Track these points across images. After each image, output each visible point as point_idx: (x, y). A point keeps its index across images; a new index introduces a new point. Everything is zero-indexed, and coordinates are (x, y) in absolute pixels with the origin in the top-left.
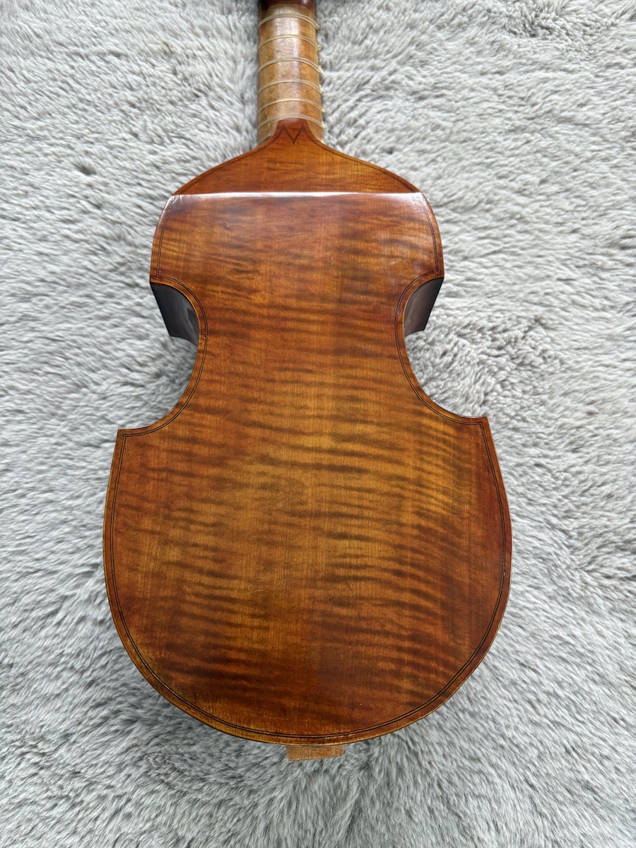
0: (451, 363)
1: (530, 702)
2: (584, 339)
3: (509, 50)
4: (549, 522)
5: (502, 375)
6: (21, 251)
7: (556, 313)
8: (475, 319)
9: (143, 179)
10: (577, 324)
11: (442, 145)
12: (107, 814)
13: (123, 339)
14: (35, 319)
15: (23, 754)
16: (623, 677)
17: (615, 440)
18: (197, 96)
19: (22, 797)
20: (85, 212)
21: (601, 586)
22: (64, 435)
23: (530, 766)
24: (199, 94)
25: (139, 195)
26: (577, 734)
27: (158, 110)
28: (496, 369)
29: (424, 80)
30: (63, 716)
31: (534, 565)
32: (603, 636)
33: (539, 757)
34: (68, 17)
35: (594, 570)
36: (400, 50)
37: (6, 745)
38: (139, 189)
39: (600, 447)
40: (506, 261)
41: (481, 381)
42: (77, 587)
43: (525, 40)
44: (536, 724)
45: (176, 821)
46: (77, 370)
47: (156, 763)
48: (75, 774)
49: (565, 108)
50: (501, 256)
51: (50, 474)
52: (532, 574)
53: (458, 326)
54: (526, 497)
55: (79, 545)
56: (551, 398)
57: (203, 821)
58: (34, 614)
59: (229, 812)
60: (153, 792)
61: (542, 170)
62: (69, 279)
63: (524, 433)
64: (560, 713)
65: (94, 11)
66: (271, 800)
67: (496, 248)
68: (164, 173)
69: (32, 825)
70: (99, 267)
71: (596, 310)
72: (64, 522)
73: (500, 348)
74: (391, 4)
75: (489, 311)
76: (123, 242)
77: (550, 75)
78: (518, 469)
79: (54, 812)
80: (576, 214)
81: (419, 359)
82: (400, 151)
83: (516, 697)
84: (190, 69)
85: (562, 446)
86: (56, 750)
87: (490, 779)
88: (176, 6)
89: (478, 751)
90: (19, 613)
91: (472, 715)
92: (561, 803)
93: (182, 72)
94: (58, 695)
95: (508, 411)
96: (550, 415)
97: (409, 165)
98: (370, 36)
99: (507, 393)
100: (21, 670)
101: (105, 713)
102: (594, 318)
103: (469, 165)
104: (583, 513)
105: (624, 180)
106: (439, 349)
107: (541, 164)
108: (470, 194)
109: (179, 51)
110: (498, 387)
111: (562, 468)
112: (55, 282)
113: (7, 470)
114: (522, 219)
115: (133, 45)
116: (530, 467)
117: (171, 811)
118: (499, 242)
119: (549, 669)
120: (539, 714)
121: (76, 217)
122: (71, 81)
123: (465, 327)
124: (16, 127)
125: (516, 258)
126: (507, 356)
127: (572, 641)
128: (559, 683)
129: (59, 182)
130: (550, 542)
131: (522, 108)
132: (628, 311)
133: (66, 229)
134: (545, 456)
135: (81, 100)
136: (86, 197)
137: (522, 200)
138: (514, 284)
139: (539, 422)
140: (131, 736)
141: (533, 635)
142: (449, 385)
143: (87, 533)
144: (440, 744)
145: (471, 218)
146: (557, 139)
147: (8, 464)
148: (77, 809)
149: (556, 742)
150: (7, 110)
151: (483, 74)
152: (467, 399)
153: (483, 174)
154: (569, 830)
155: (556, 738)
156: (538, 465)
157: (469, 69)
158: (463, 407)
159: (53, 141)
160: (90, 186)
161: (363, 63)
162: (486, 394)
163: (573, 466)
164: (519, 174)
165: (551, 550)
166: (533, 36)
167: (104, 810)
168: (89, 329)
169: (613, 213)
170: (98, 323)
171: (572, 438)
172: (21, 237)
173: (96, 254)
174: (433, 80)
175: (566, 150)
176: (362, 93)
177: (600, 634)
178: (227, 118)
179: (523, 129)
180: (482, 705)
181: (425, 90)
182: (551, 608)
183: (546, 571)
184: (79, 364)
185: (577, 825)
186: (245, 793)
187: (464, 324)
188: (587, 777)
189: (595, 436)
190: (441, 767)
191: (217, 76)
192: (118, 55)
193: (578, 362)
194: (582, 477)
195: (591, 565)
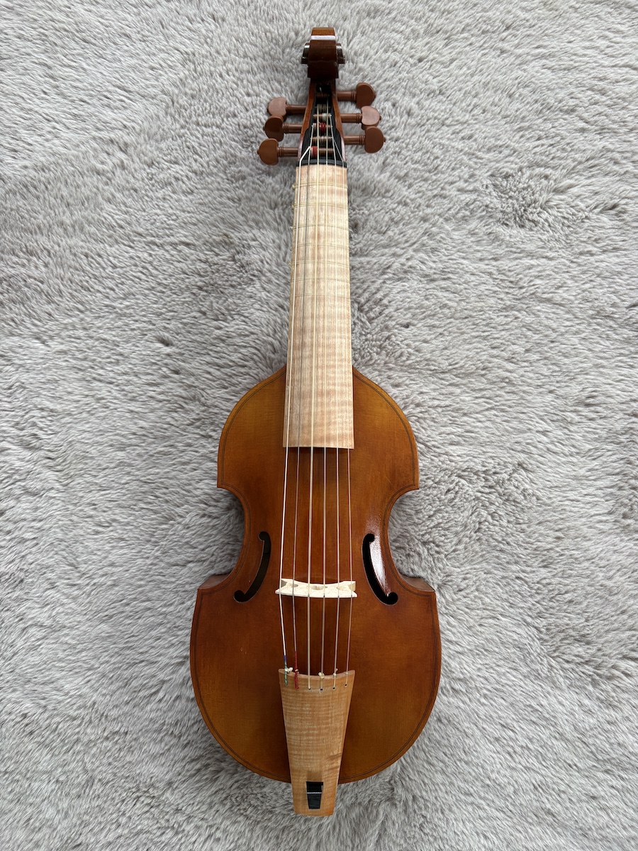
0: (453, 499)
1: (509, 753)
2: (555, 479)
3: (503, 240)
4: (525, 621)
5: (493, 508)
6: (115, 409)
7: (534, 459)
8: (472, 464)
9: (211, 350)
10: (551, 467)
11: (449, 321)
12: (202, 839)
13: (201, 480)
14: (130, 465)
15: (138, 797)
16: (576, 735)
17: (576, 559)
18: (252, 280)
19: (139, 827)
20: (166, 377)
21: (563, 669)
22: (157, 557)
24: (254, 278)
25: (208, 363)
26: (542, 775)
27: (222, 292)
29: (434, 265)
30: (167, 769)
31: (514, 653)
32: (563, 705)
33: (515, 792)
34: (144, 211)
35: (558, 656)
36: (415, 240)
37: (125, 791)
38: (208, 359)
39: (565, 564)
40: (497, 416)
42: (173, 673)
43: (515, 232)
44: (513, 769)
45: (252, 842)
46: (165, 506)
47: (237, 801)
48: (177, 811)
49: (546, 290)
51: (147, 588)
52: (512, 659)
53: (459, 469)
55: (173, 642)
56: (529, 527)
57: (272, 842)
58: (141, 694)
59: (291, 834)
60: (235, 822)
61: (527, 342)
63: (509, 554)
64: (530, 761)
65: (166, 205)
66: (321, 825)
67: (490, 406)
68: (228, 345)
70: (179, 423)
71: (566, 456)
72: (160, 624)
73: (491, 487)
74: (408, 201)
75: (483, 458)
76: (197, 403)
77: (534, 262)
78: (503, 581)
79: (163, 838)
80: (552, 379)
81: (428, 495)
82: (414, 325)
83: (499, 749)
84: (246, 258)
85: (536, 564)
86: (163, 794)
88: (234, 202)
89: (470, 789)
90: (129, 694)
91: (466, 763)
92: (530, 824)
93: (239, 260)
94: (162, 754)
96: (528, 540)
97: (422, 338)
98: (392, 228)
99: (496, 522)
100: (135, 736)
101: (198, 766)
102: (563, 463)
103: (469, 338)
104: (551, 614)
105: (590, 350)
106: (444, 487)
107: (526, 337)
108: (470, 363)
109: (237, 241)
110: (489, 518)
111: (535, 580)
112: (144, 435)
113: (114, 585)
114: (510, 383)
115: (200, 237)
117: (249, 835)
119: (523, 729)
121: (159, 381)
122: (150, 268)
124: (107, 306)
127: (540, 709)
128: (531, 740)
129: (144, 353)
131: (512, 290)
132: (590, 456)
134: (524, 571)
135: (159, 284)
136: (166, 364)
137: (510, 366)
140: (218, 783)
141: (512, 704)
143: (180, 633)
144: (443, 784)
145: (470, 382)
146: (539, 316)
147: (115, 581)
148: (180, 836)
149: (527, 782)
150: (99, 291)
151: (481, 260)
152: (466, 527)
153: (480, 346)
154: (536, 843)
156: (518, 578)
157: (470, 256)
158: (463, 533)
159: (137, 318)
160: (168, 355)
161: (386, 250)
162: (480, 523)
163: (545, 578)
164: (508, 345)
165: (526, 641)
166: (522, 226)
167: (199, 835)
168: (174, 473)
169: (580, 378)
170: (180, 468)
171: (544, 558)
172: (116, 398)
173: (176, 412)
174: (440, 265)
175: (546, 326)
176: (386, 276)
177: (560, 703)
178: (276, 298)
179: (512, 308)
181: (435, 273)
184: (167, 501)
185: (541, 839)
186: (302, 821)
188: (548, 806)
189: (562, 555)
190: (444, 801)
191: (267, 263)
192: (187, 245)
193: (550, 498)
194: (550, 587)
195: (555, 652)
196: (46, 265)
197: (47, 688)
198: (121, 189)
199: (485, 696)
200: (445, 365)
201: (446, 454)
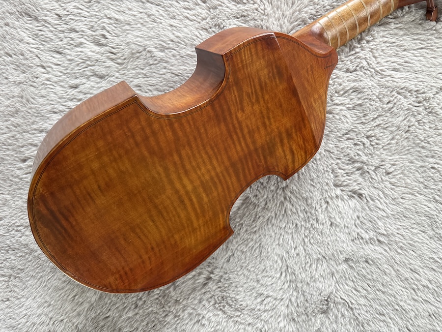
23: (410, 320)
28: (416, 114)
41: (408, 119)
50: (425, 50)
54: (424, 184)
62: (187, 41)
69: (154, 324)
87: (389, 324)
95: (421, 137)
116: (428, 169)
118: (425, 43)
120: (417, 296)
123: (402, 89)
125: (433, 52)
126: (423, 107)
130: (434, 209)
133: (186, 13)
138: (431, 67)
139: (436, 145)
142: (390, 120)
155: (425, 308)
180: (389, 288)
182: (430, 243)
183: (430, 224)
187: (402, 87)
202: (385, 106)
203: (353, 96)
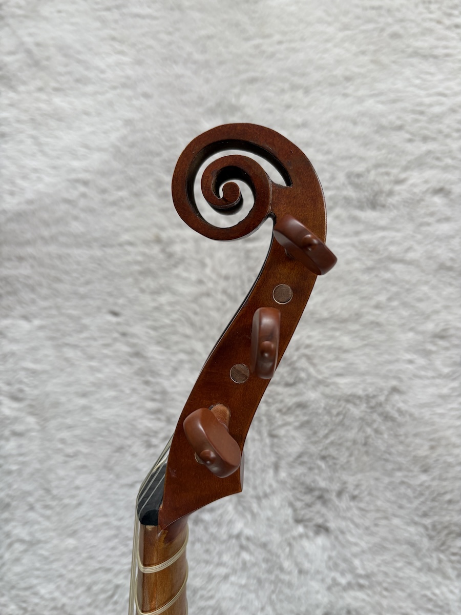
0: (343, 420)
8: (355, 390)
28: (371, 422)
39: (441, 469)
41: (362, 431)
43: (369, 213)
46: (117, 439)
49: (398, 252)
53: (345, 394)
56: (406, 438)
63: (391, 462)
70: (125, 372)
75: (364, 384)
85: (416, 469)
95: (381, 447)
96: (407, 450)
99: (379, 437)
102: (428, 385)
109: (165, 239)
111: (418, 483)
118: (366, 339)
121: (110, 342)
125: (378, 348)
127: (434, 598)
134: (407, 476)
136: (116, 329)
160: (118, 323)
162: (366, 438)
163: (425, 482)
165: (416, 538)
166: (374, 209)
171: (423, 463)
172: (79, 356)
177: (452, 592)
187: (349, 394)
189: (437, 461)
194: (431, 489)
195: (442, 547)
196: (32, 267)
197: (27, 593)
198: (84, 210)
199: (386, 589)
200: (325, 314)
201: (334, 384)
202: (334, 419)
203: (298, 412)
